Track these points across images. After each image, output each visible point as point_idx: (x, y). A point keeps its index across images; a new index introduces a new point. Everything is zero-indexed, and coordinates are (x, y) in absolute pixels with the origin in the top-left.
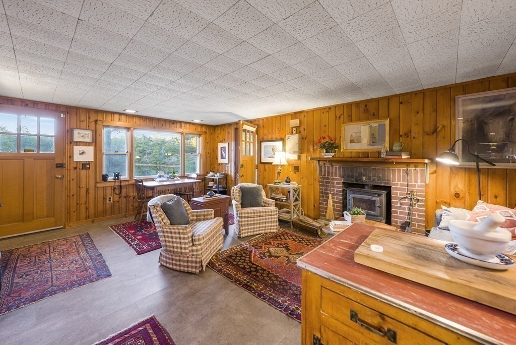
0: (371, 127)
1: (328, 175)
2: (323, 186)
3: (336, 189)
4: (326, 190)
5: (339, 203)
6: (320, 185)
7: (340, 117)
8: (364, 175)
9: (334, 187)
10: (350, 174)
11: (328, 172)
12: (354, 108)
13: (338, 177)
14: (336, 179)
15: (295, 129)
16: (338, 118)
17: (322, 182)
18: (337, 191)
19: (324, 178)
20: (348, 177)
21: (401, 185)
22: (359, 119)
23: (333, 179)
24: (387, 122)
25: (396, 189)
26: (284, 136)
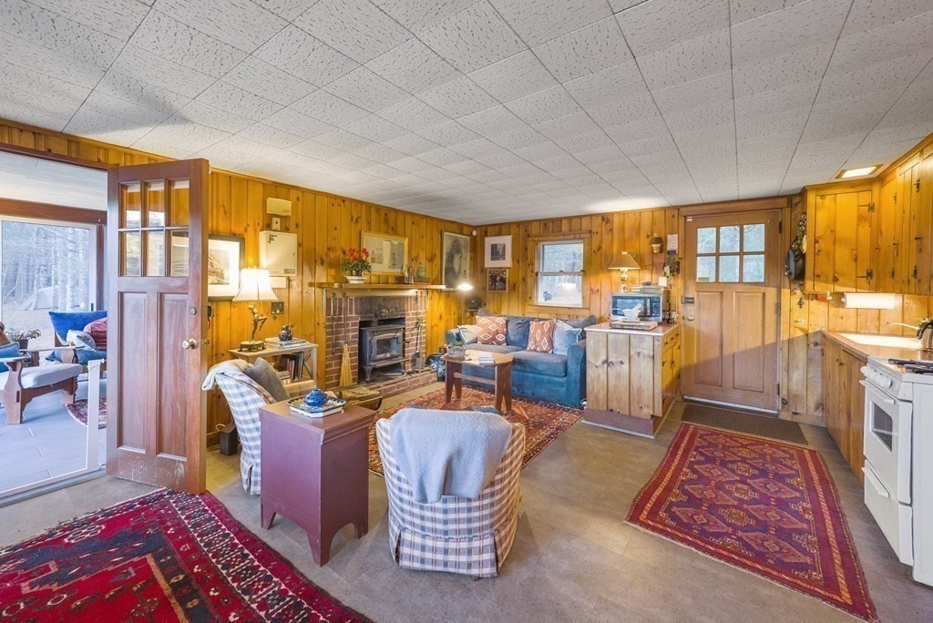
0: (392, 244)
1: (340, 314)
2: (332, 333)
3: (351, 334)
4: (337, 339)
5: (355, 355)
6: (327, 333)
7: (357, 221)
8: (384, 308)
9: (348, 331)
10: (369, 307)
11: (340, 308)
12: (373, 211)
13: (354, 315)
14: (351, 318)
15: (278, 220)
16: (354, 220)
17: (331, 326)
18: (353, 337)
19: (333, 319)
20: (367, 312)
21: (413, 314)
22: (379, 231)
23: (348, 319)
24: (406, 242)
25: (410, 319)
26: (242, 230)
